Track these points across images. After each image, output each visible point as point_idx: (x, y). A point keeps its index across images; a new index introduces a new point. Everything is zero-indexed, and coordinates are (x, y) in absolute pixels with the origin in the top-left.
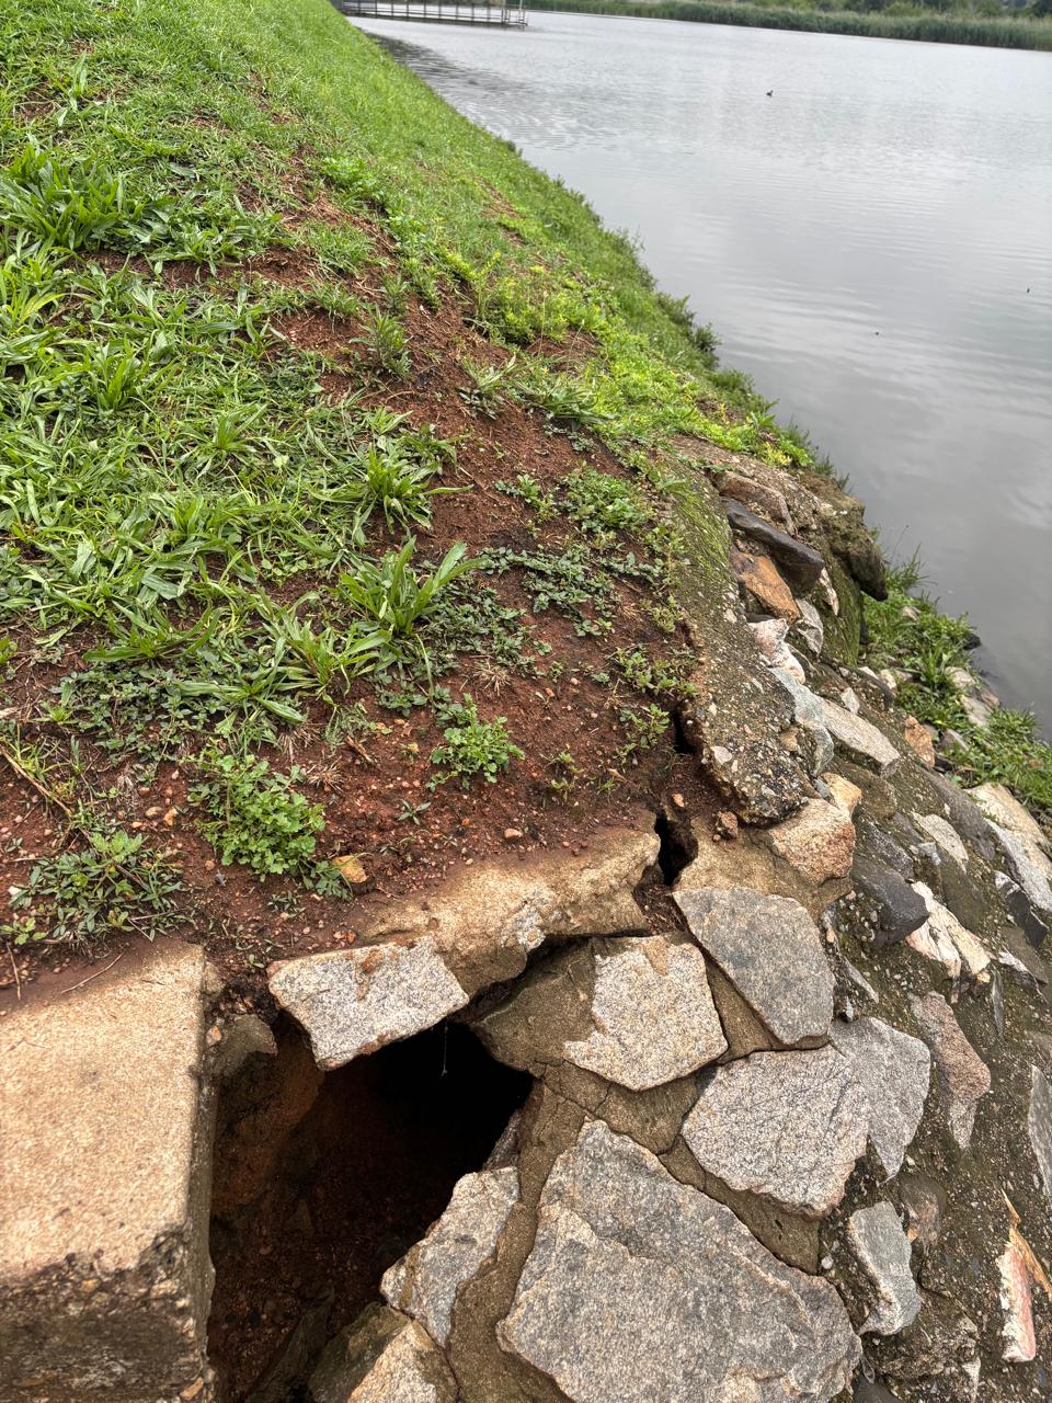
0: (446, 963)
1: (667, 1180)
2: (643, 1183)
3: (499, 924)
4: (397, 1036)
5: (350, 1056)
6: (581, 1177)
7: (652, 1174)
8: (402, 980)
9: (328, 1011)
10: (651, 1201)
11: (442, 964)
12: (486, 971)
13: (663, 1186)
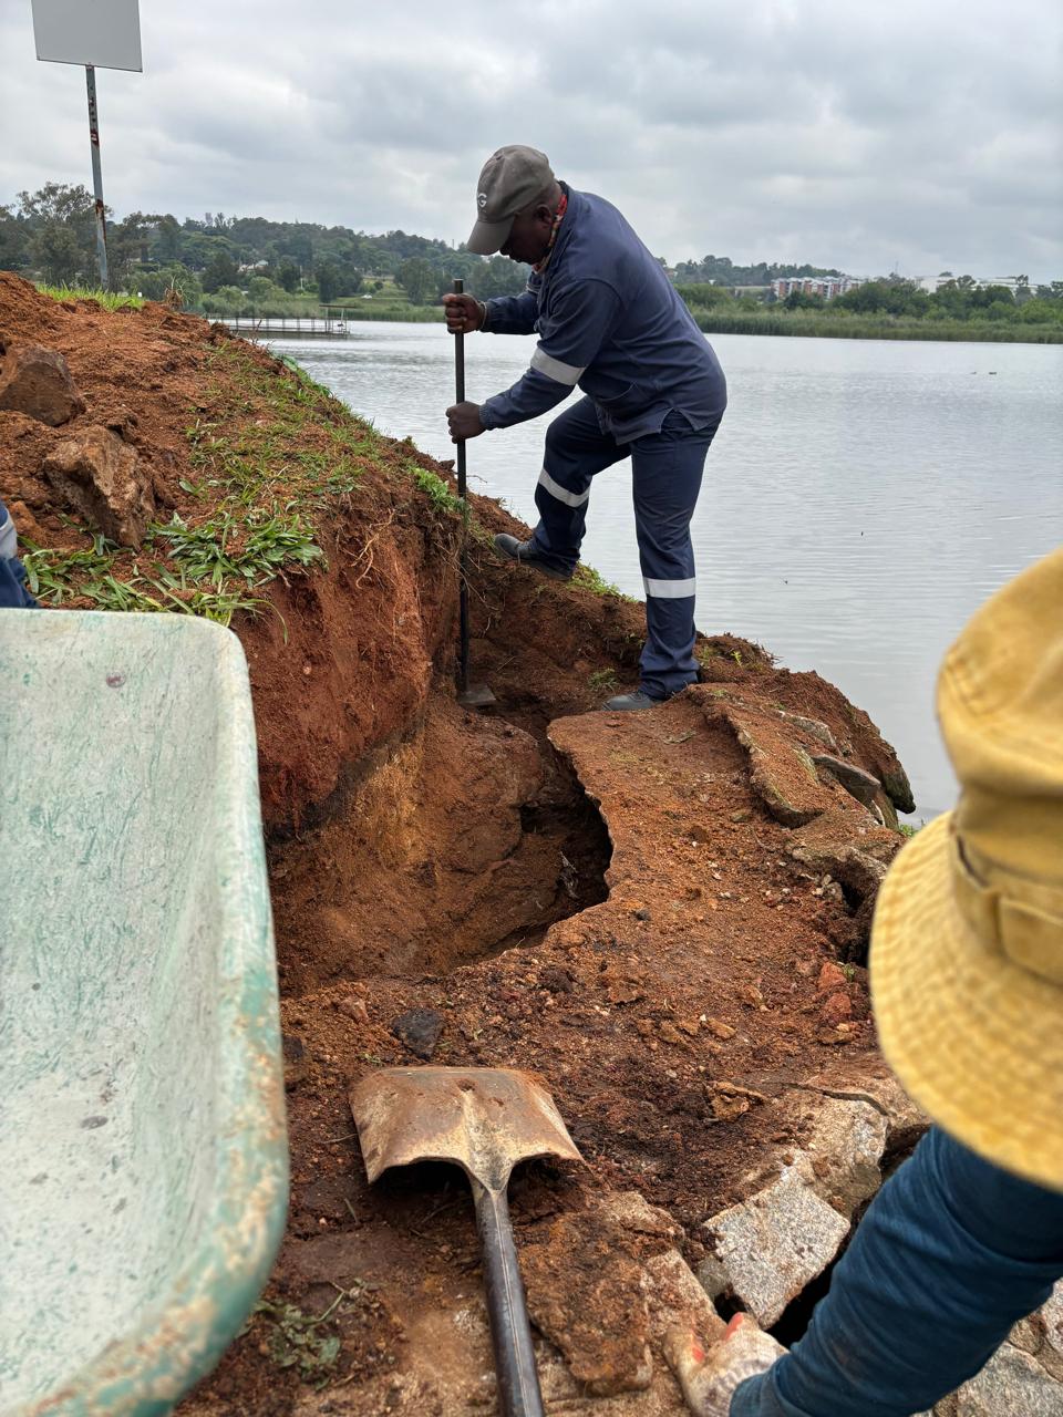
0: (817, 1193)
1: (1049, 1381)
2: (1031, 1387)
3: (842, 1143)
4: (811, 1275)
5: (781, 1307)
6: (983, 1389)
7: (1035, 1377)
8: (790, 1220)
9: (743, 1268)
10: (1043, 1405)
11: (814, 1196)
12: (851, 1191)
13: (1047, 1388)
